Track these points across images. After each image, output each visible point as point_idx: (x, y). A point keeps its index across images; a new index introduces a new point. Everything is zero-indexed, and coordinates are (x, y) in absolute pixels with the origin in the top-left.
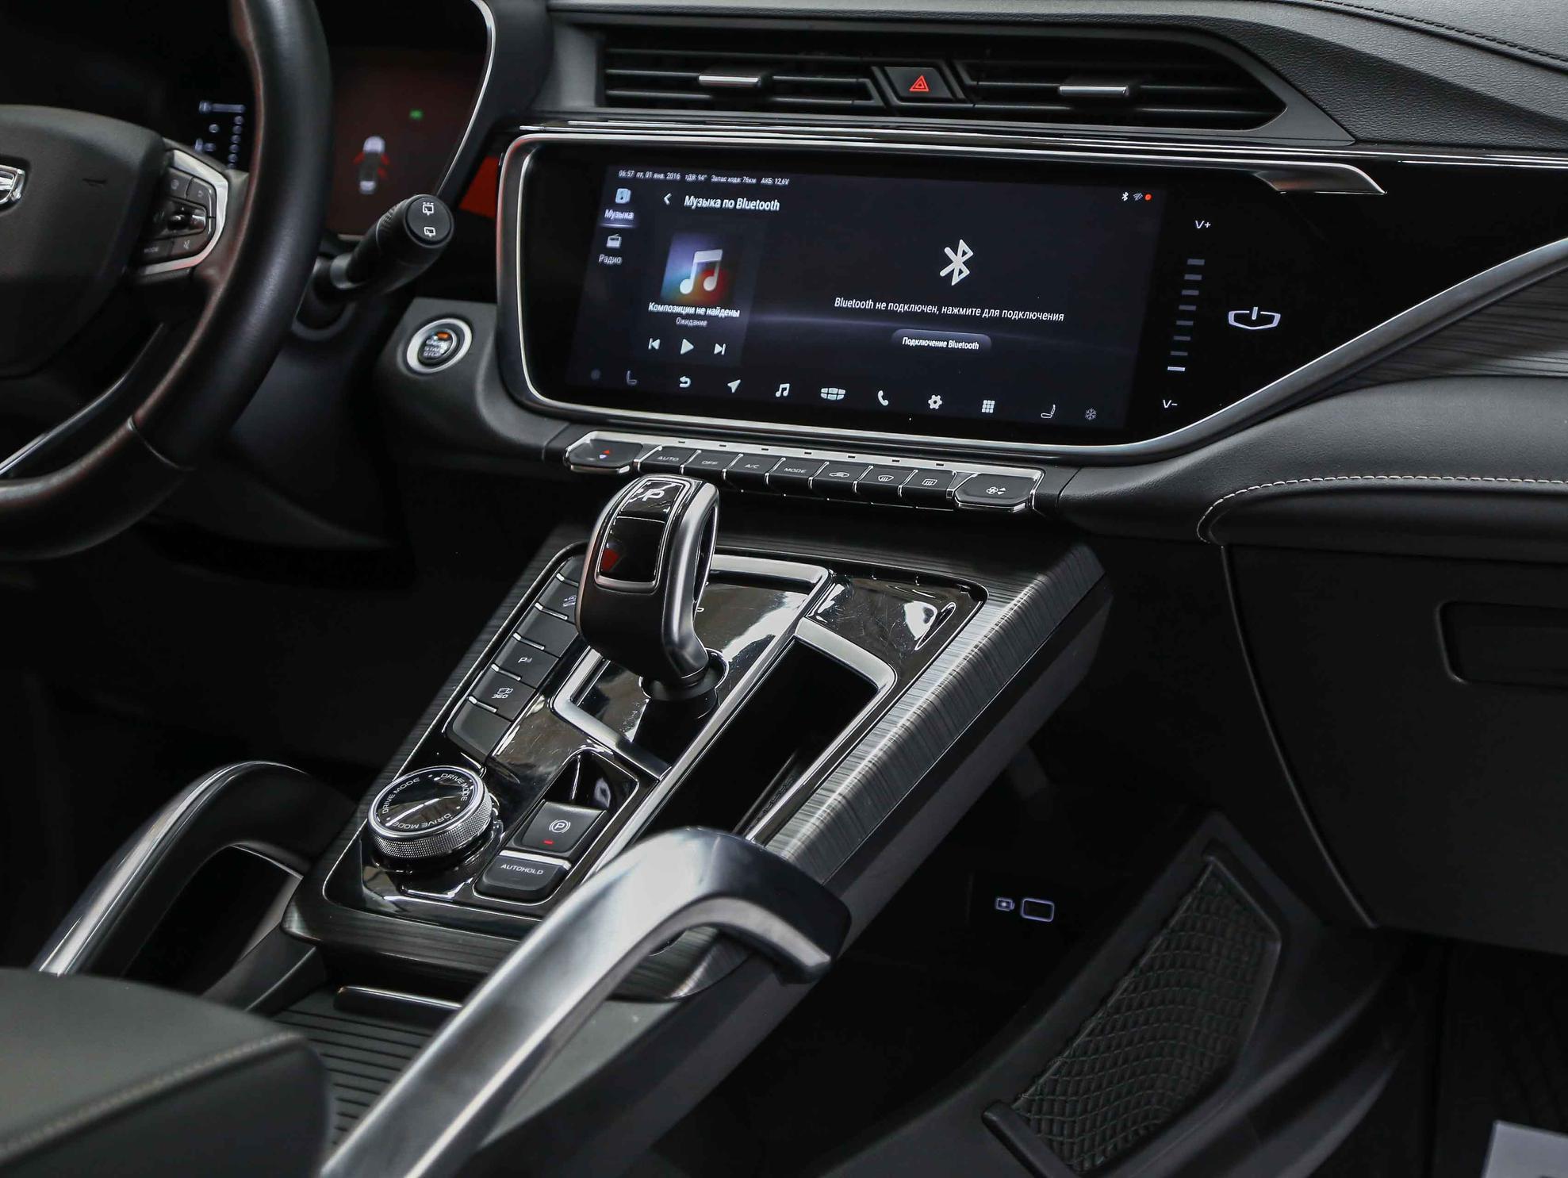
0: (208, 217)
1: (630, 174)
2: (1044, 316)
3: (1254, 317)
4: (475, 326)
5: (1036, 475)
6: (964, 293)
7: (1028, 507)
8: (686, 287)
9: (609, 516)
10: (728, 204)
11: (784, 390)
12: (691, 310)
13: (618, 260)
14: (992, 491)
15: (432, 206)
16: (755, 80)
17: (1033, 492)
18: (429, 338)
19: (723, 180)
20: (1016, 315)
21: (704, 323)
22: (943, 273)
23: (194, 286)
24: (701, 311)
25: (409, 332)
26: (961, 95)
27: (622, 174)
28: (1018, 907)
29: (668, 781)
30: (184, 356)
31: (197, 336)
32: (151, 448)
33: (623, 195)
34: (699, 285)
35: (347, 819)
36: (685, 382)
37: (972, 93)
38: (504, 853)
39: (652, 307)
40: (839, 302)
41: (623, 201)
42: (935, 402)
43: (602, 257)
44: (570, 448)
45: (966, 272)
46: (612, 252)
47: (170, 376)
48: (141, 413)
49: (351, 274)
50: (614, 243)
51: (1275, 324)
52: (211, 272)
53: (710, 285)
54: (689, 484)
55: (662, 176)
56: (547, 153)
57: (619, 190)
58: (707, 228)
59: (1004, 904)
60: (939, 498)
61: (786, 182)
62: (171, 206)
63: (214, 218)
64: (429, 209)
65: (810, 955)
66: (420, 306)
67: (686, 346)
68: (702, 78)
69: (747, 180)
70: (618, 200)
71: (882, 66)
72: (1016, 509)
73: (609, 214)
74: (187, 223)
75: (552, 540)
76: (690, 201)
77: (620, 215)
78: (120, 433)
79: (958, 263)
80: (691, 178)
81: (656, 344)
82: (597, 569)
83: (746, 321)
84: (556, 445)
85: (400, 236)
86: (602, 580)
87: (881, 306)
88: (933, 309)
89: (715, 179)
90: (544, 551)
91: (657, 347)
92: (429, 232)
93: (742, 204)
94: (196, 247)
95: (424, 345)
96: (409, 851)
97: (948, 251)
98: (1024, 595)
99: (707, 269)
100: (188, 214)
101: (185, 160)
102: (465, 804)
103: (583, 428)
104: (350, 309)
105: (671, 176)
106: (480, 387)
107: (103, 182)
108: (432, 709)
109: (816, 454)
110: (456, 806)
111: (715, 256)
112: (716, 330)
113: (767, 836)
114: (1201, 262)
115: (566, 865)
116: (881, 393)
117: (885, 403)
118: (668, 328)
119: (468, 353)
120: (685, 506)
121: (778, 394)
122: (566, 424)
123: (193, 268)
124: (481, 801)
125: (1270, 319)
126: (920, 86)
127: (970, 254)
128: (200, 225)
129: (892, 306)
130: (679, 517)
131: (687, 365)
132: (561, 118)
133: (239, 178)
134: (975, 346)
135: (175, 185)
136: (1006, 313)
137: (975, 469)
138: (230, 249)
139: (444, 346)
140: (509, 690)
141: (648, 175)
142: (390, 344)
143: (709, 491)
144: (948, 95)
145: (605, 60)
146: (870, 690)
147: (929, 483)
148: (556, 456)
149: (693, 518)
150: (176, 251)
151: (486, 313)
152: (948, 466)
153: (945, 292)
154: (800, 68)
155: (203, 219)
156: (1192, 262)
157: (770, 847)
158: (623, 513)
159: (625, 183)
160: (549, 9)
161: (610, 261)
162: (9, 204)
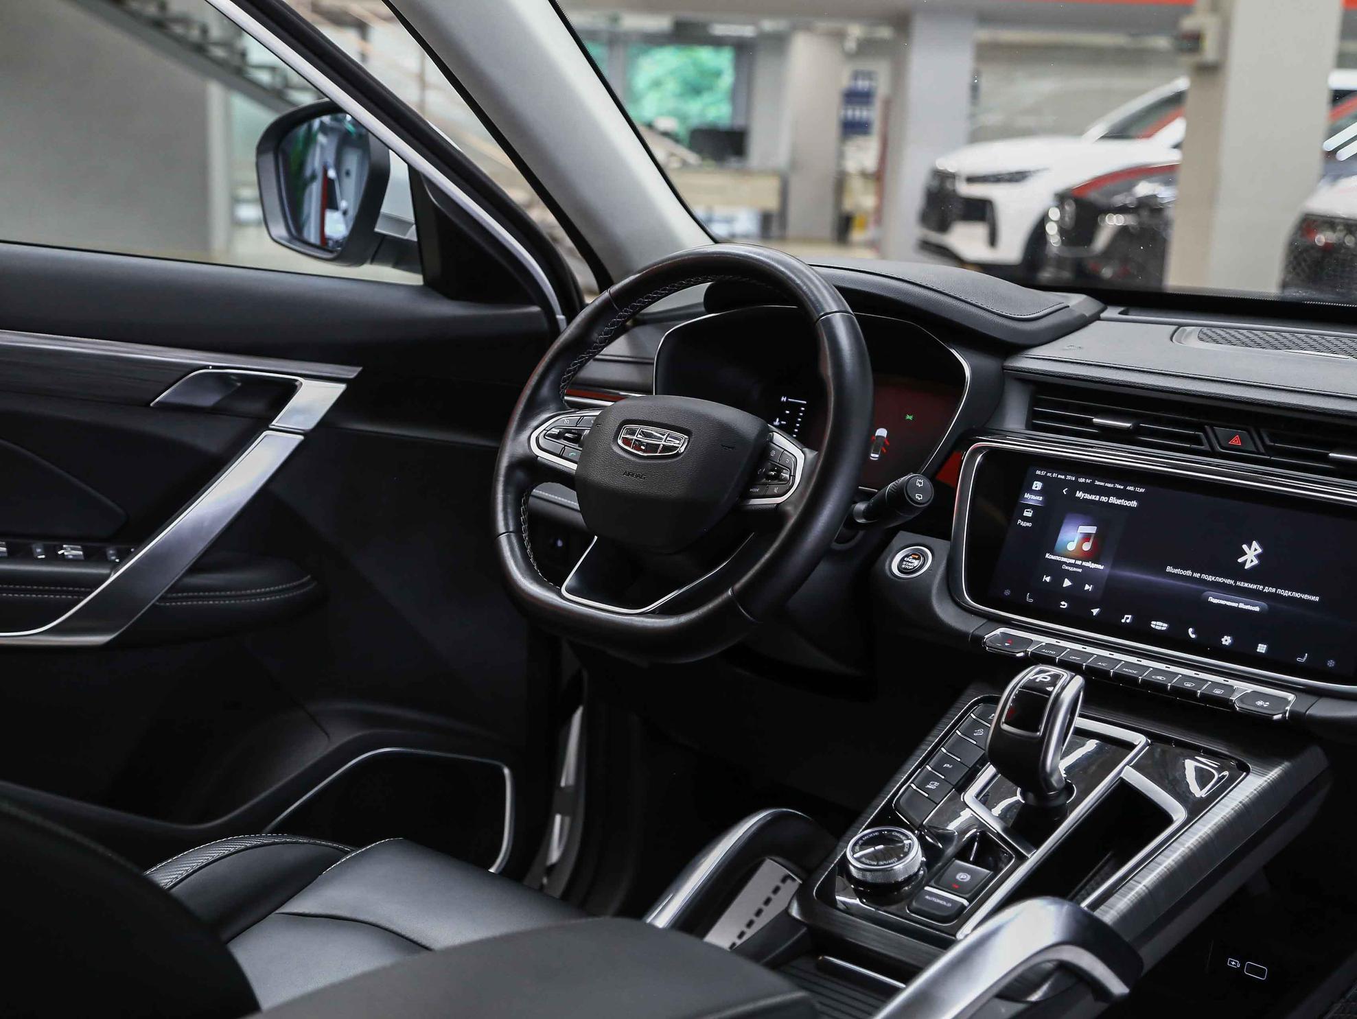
0: (790, 476)
1: (1043, 473)
2: (1306, 597)
4: (936, 553)
5: (1291, 697)
6: (1252, 575)
7: (1284, 717)
8: (1071, 547)
9: (1014, 688)
10: (1104, 499)
11: (1127, 619)
12: (1073, 561)
13: (1029, 525)
14: (1260, 703)
15: (922, 481)
16: (1129, 425)
17: (1288, 708)
18: (907, 556)
19: (1102, 484)
20: (1286, 593)
21: (1080, 570)
22: (1240, 560)
23: (777, 514)
24: (1079, 562)
25: (894, 551)
26: (1262, 450)
27: (1038, 472)
28: (1243, 966)
29: (1034, 857)
30: (767, 556)
31: (776, 545)
32: (740, 607)
33: (1037, 485)
34: (1080, 546)
35: (832, 851)
36: (1064, 605)
37: (1270, 450)
38: (927, 888)
39: (1047, 556)
40: (1169, 569)
41: (1037, 489)
42: (1227, 640)
43: (1019, 521)
44: (986, 636)
45: (1256, 562)
46: (1026, 519)
47: (757, 567)
48: (737, 586)
49: (865, 514)
50: (1028, 513)
52: (789, 508)
53: (1087, 547)
54: (1065, 675)
55: (1063, 477)
56: (992, 454)
57: (1035, 482)
58: (1087, 512)
59: (1234, 963)
60: (1225, 703)
61: (1142, 490)
62: (769, 465)
63: (794, 476)
64: (920, 483)
65: (1118, 987)
66: (903, 536)
67: (1067, 583)
68: (1096, 420)
69: (1118, 486)
70: (1034, 488)
71: (1212, 426)
72: (1276, 717)
73: (1027, 496)
74: (777, 477)
75: (970, 691)
76: (1079, 494)
77: (1033, 497)
78: (724, 596)
79: (1251, 555)
80: (1082, 480)
81: (1048, 579)
82: (1003, 720)
83: (1108, 571)
84: (978, 633)
85: (901, 497)
86: (1005, 727)
87: (1197, 575)
88: (1232, 582)
89: (1097, 483)
90: (963, 698)
91: (1048, 581)
92: (919, 497)
93: (1113, 500)
94: (781, 492)
95: (902, 560)
96: (869, 877)
97: (1245, 547)
98: (1274, 773)
99: (1087, 537)
100: (779, 471)
101: (780, 440)
102: (906, 854)
103: (996, 625)
104: (861, 533)
105: (1069, 477)
106: (934, 591)
107: (732, 448)
108: (887, 788)
109: (1145, 662)
110: (902, 853)
111: (1092, 530)
112: (1087, 576)
113: (1095, 905)
115: (965, 903)
116: (1190, 630)
117: (1193, 636)
118: (1057, 571)
119: (929, 569)
120: (1063, 688)
121: (1123, 621)
122: (985, 621)
123: (778, 504)
124: (916, 855)
126: (1235, 441)
127: (1259, 551)
128: (785, 479)
129: (1204, 576)
130: (1058, 695)
131: (1066, 594)
132: (1003, 434)
133: (811, 454)
134: (1257, 609)
135: (773, 453)
136: (1280, 591)
137: (1249, 687)
138: (802, 495)
139: (916, 563)
140: (936, 784)
141: (1055, 475)
142: (882, 557)
143: (1079, 681)
144: (1253, 448)
145: (1034, 402)
146: (1168, 820)
147: (1217, 692)
148: (978, 640)
149: (1067, 697)
150: (768, 493)
151: (942, 545)
152: (1231, 682)
153: (1239, 572)
154: (1157, 421)
155: (788, 476)
157: (1097, 913)
158: (1024, 687)
159: (1039, 478)
160: (1003, 368)
161: (1024, 524)
162: (678, 455)
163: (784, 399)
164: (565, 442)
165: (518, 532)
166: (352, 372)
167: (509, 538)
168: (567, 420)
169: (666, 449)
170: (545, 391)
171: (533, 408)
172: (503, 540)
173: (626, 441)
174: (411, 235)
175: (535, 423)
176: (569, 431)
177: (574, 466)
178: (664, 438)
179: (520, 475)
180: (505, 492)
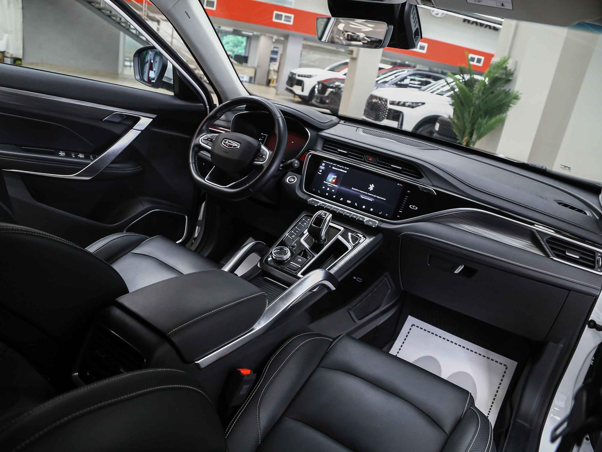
2: (383, 199)
3: (414, 207)
4: (297, 178)
5: (377, 222)
6: (371, 192)
7: (375, 227)
8: (330, 180)
9: (316, 216)
10: (339, 170)
11: (342, 199)
12: (330, 184)
13: (321, 174)
14: (370, 223)
16: (346, 152)
17: (376, 225)
18: (291, 178)
19: (339, 166)
20: (378, 197)
21: (332, 186)
22: (369, 188)
23: (261, 166)
24: (332, 184)
25: (288, 176)
26: (376, 162)
27: (324, 161)
28: (357, 278)
29: (316, 256)
30: (258, 177)
31: (260, 174)
32: (250, 189)
33: (323, 164)
34: (332, 180)
35: (269, 251)
36: (327, 194)
37: (378, 163)
38: (291, 262)
39: (324, 182)
40: (353, 188)
42: (364, 207)
44: (308, 200)
45: (373, 189)
46: (320, 172)
47: (255, 179)
48: (250, 183)
49: (282, 167)
50: (321, 171)
51: (416, 209)
52: (264, 165)
53: (334, 181)
54: (328, 213)
55: (330, 163)
56: (313, 155)
58: (335, 172)
59: (355, 278)
60: (363, 222)
61: (348, 169)
62: (260, 153)
64: (296, 162)
65: (333, 288)
66: (290, 173)
67: (328, 189)
68: (338, 150)
69: (342, 167)
70: (322, 165)
71: (365, 155)
72: (373, 227)
73: (321, 166)
74: (262, 157)
75: (303, 213)
76: (333, 168)
77: (322, 167)
78: (246, 186)
79: (371, 187)
80: (334, 164)
81: (324, 187)
82: (312, 223)
83: (338, 187)
84: (306, 199)
85: (291, 165)
86: (313, 225)
87: (359, 191)
88: (367, 193)
89: (338, 165)
90: (302, 214)
92: (296, 165)
93: (341, 170)
94: (263, 161)
95: (289, 179)
96: (277, 259)
97: (370, 185)
98: (372, 239)
99: (334, 178)
100: (262, 155)
101: (263, 147)
102: (287, 254)
103: (311, 197)
104: (280, 172)
105: (331, 163)
106: (297, 187)
107: (251, 148)
108: (282, 236)
109: (345, 210)
110: (285, 254)
111: (336, 177)
112: (333, 188)
113: (329, 269)
114: (407, 197)
115: (300, 267)
116: (356, 203)
117: (356, 205)
118: (326, 185)
119: (296, 182)
120: (327, 217)
122: (308, 196)
123: (262, 164)
124: (289, 254)
125: (416, 208)
126: (370, 159)
127: (374, 186)
128: (264, 158)
129: (360, 191)
130: (326, 218)
131: (328, 192)
132: (316, 151)
133: (271, 152)
134: (372, 200)
135: (261, 151)
136: (377, 197)
137: (368, 219)
138: (268, 163)
139: (293, 180)
140: (294, 236)
141: (328, 162)
142: (284, 178)
143: (331, 215)
144: (374, 161)
145: (324, 144)
146: (347, 249)
147: (361, 219)
148: (306, 201)
149: (328, 219)
150: (259, 161)
151: (299, 176)
152: (364, 217)
153: (368, 191)
154: (352, 152)
155: (265, 157)
156: (406, 196)
157: (330, 271)
158: (318, 216)
159: (324, 163)
160: (318, 134)
161: (319, 173)
162: (237, 148)
163: (262, 134)
164: (208, 141)
165: (195, 163)
166: (154, 116)
167: (192, 164)
168: (209, 135)
169: (234, 147)
170: (204, 128)
171: (201, 132)
172: (191, 164)
173: (224, 143)
174: (172, 82)
175: (201, 136)
176: (210, 139)
177: (210, 148)
178: (235, 144)
179: (196, 149)
180: (192, 152)
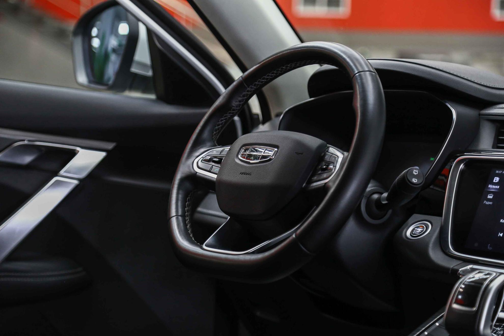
1: (500, 172)
4: (433, 223)
13: (491, 203)
15: (417, 171)
18: (417, 227)
23: (325, 188)
25: (409, 225)
27: (497, 172)
31: (322, 205)
32: (301, 246)
33: (496, 179)
39: (502, 221)
41: (496, 182)
43: (485, 202)
44: (460, 270)
46: (489, 200)
48: (298, 231)
49: (388, 199)
50: (490, 197)
52: (330, 184)
54: (495, 273)
56: (469, 163)
57: (495, 178)
62: (324, 163)
63: (336, 166)
64: (416, 172)
66: (414, 217)
70: (494, 181)
73: (490, 186)
74: (327, 169)
77: (494, 187)
78: (291, 238)
81: (501, 235)
82: (454, 301)
84: (456, 268)
85: (405, 183)
86: (455, 306)
91: (501, 236)
92: (415, 181)
94: (327, 177)
100: (329, 166)
101: (332, 150)
103: (468, 264)
106: (431, 245)
107: (302, 154)
120: (492, 282)
122: (461, 262)
123: (326, 183)
128: (331, 169)
132: (477, 152)
133: (345, 154)
135: (327, 157)
139: (422, 231)
145: (498, 134)
150: (322, 178)
151: (438, 220)
155: (333, 167)
159: (497, 175)
160: (480, 115)
161: (488, 203)
162: (270, 160)
164: (213, 164)
165: (183, 216)
166: (110, 146)
167: (177, 219)
168: (216, 151)
169: (264, 157)
170: (205, 135)
171: (198, 144)
172: (174, 222)
173: (243, 156)
175: (197, 154)
176: (216, 157)
177: (215, 176)
178: (263, 151)
179: (188, 185)
180: (178, 194)
